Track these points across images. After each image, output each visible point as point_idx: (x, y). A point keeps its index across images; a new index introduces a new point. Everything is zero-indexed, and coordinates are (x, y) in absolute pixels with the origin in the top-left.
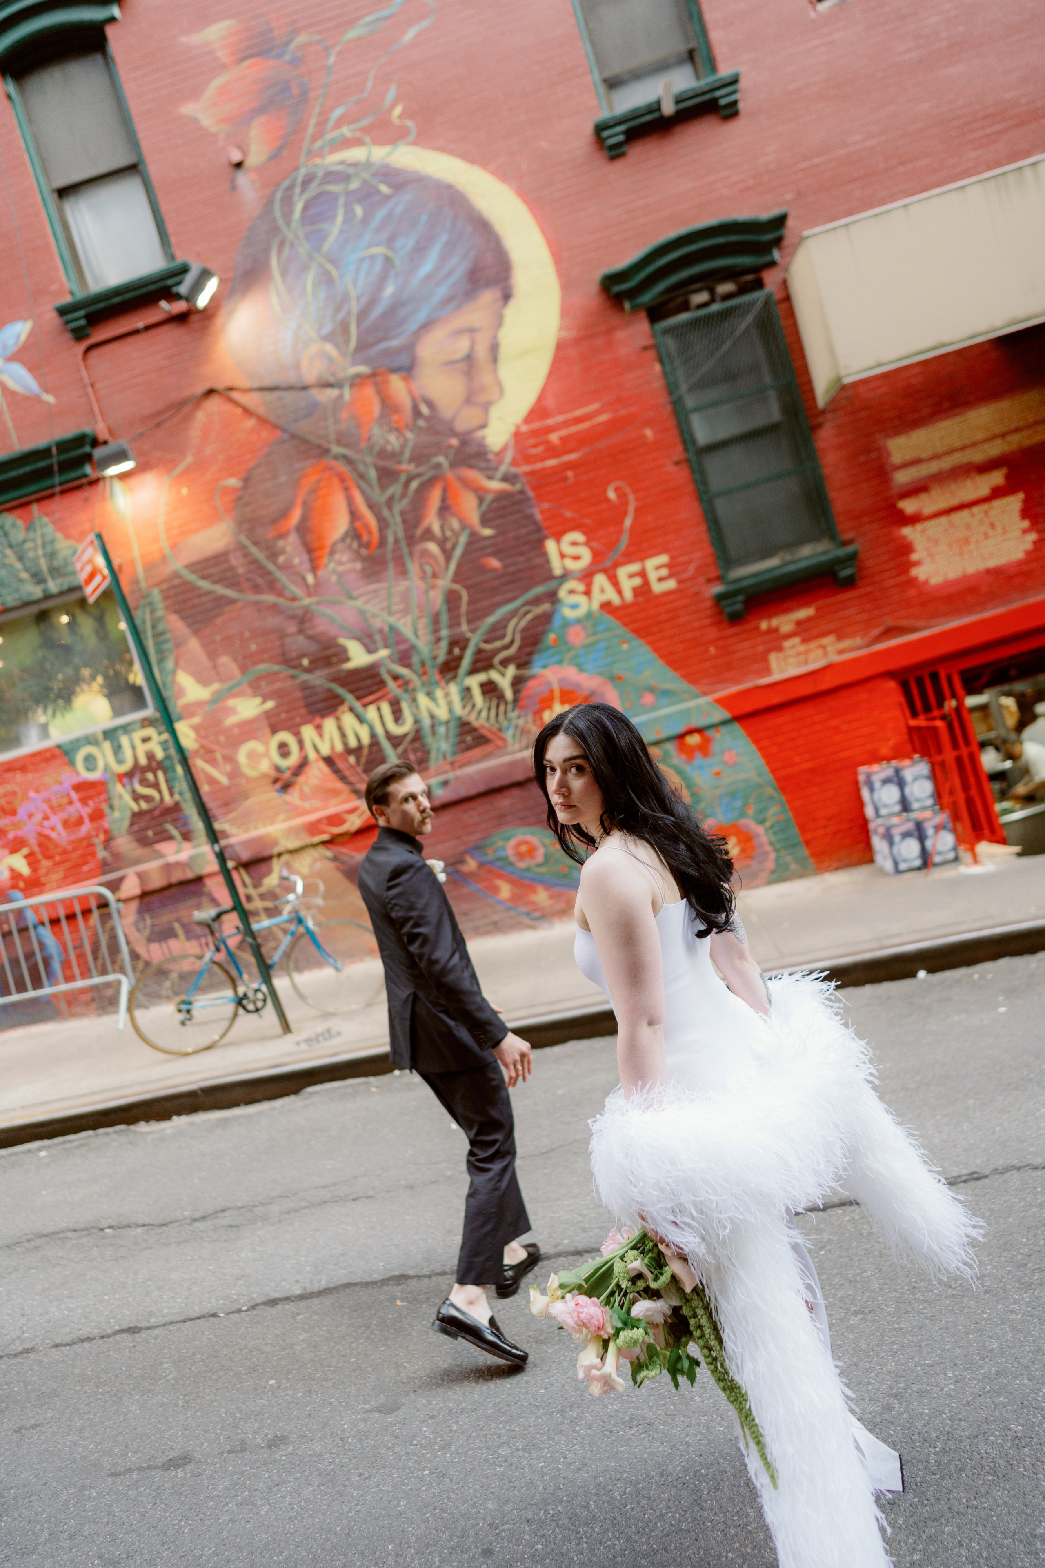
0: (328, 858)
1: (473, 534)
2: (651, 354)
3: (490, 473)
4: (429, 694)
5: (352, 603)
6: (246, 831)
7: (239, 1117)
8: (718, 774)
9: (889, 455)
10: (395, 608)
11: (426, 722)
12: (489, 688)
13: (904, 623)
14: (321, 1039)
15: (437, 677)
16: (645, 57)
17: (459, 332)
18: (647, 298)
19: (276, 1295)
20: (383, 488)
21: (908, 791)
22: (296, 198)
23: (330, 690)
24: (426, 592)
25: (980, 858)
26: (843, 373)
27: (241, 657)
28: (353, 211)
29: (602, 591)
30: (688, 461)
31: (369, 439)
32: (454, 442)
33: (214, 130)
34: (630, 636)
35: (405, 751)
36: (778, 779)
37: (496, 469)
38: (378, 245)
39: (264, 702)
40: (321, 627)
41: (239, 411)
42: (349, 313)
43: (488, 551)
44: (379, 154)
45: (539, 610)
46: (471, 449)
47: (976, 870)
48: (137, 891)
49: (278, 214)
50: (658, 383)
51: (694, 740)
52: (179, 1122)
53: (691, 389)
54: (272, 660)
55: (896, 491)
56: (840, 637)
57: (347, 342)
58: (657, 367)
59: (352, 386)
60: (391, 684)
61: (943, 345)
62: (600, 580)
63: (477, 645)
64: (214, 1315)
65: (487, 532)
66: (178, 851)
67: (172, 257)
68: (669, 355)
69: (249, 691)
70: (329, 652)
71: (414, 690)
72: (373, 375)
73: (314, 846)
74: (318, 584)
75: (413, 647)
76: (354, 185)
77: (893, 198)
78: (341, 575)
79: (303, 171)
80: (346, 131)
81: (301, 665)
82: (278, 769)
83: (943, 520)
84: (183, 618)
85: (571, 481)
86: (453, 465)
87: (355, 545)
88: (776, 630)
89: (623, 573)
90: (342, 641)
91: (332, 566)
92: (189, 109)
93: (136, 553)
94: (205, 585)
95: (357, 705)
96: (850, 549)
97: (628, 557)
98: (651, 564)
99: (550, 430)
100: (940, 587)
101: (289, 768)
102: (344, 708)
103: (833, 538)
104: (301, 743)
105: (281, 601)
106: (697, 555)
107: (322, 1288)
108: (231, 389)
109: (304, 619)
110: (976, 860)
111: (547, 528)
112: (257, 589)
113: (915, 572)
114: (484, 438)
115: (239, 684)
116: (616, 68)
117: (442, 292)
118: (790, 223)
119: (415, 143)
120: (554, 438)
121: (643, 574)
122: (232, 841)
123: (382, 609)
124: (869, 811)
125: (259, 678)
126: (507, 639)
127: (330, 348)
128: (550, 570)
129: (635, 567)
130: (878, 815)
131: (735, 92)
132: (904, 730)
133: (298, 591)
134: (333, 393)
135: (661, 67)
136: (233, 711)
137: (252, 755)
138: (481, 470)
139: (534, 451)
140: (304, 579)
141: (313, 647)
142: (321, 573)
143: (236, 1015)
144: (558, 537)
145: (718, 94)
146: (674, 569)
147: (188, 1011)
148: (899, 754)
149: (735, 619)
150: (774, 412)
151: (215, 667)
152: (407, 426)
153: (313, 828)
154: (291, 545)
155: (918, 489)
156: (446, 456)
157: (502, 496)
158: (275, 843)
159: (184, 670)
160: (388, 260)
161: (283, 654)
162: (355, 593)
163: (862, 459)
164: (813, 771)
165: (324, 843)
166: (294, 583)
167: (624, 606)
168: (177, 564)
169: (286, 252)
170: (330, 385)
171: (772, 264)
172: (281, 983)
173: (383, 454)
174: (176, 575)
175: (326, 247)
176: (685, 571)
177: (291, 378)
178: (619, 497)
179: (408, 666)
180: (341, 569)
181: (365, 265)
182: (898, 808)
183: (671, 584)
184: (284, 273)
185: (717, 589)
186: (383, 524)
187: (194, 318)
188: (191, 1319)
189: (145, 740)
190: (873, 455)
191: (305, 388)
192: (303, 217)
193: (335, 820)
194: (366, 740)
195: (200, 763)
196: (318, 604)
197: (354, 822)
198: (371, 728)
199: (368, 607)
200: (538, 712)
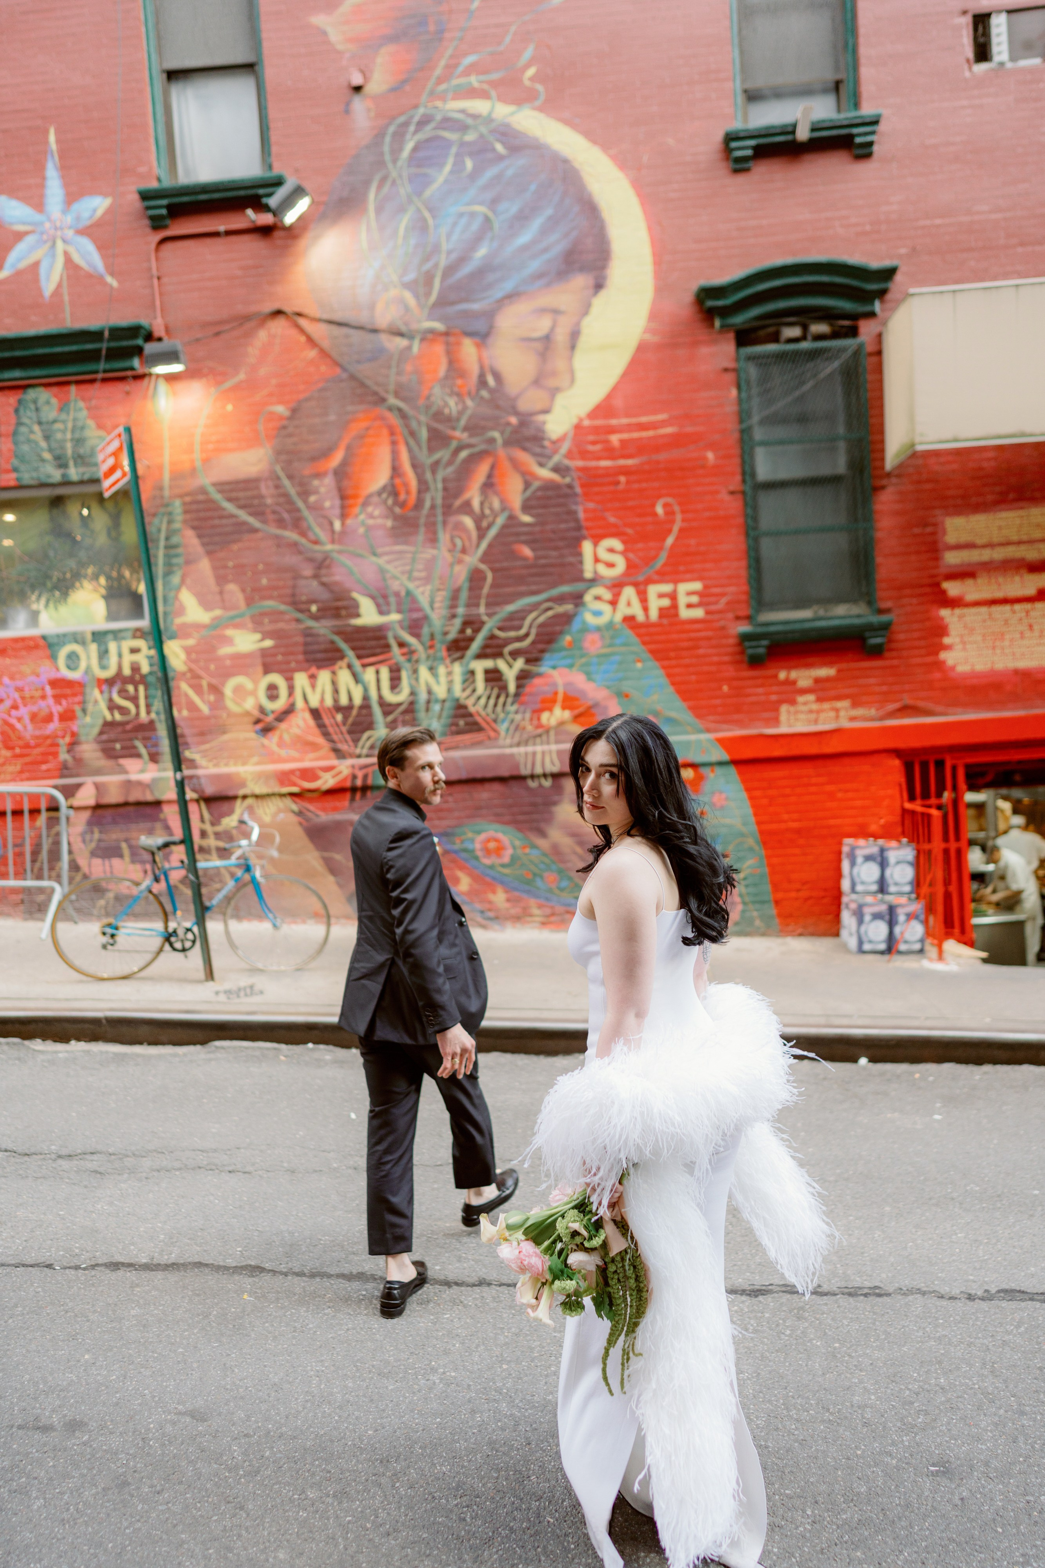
0: (293, 812)
1: (512, 517)
2: (730, 377)
3: (543, 460)
4: (431, 669)
5: (374, 559)
6: (215, 765)
7: (138, 1055)
8: (703, 813)
9: (944, 533)
10: (416, 574)
11: (423, 696)
12: (494, 677)
13: (921, 704)
14: (242, 993)
15: (444, 653)
16: (790, 77)
17: (543, 311)
18: (739, 319)
19: (121, 1259)
20: (431, 450)
21: (888, 872)
22: (408, 136)
23: (332, 642)
24: (452, 565)
25: (945, 955)
26: (918, 439)
27: (249, 589)
28: (463, 162)
29: (629, 604)
30: (743, 493)
31: (428, 398)
32: (514, 420)
33: (340, 47)
34: (646, 655)
35: (394, 721)
36: (761, 832)
37: (549, 457)
38: (481, 203)
39: (262, 640)
40: (337, 576)
41: (303, 339)
42: (436, 266)
43: (523, 538)
44: (502, 111)
45: (560, 609)
46: (528, 432)
47: (939, 967)
48: (92, 802)
49: (386, 148)
50: (731, 408)
51: (687, 774)
52: (76, 1047)
53: (762, 422)
54: (280, 598)
55: (943, 570)
56: (855, 705)
57: (428, 294)
58: (734, 392)
59: (423, 340)
60: (396, 650)
61: (1023, 435)
62: (629, 592)
63: (491, 630)
64: (50, 1266)
65: (527, 519)
66: (142, 771)
67: (270, 167)
68: (748, 383)
69: (250, 625)
70: (340, 604)
71: (417, 661)
72: (447, 334)
73: (282, 795)
74: (343, 533)
75: (426, 618)
76: (470, 137)
77: (1006, 276)
78: (369, 528)
79: (421, 111)
80: (474, 80)
81: (309, 611)
82: (262, 710)
83: (984, 610)
84: (199, 536)
85: (621, 487)
86: (507, 443)
87: (390, 502)
88: (794, 683)
89: (653, 590)
90: (355, 595)
91: (362, 517)
92: (320, 20)
93: (166, 459)
94: (229, 507)
95: (357, 664)
96: (884, 618)
97: (662, 576)
98: (683, 588)
99: (612, 430)
100: (965, 676)
101: (273, 712)
102: (343, 663)
103: (870, 603)
104: (291, 689)
105: (303, 541)
106: (732, 589)
107: (170, 1262)
108: (299, 315)
109: (322, 565)
110: (940, 956)
111: (587, 529)
112: (281, 523)
113: (943, 655)
114: (544, 423)
115: (241, 615)
116: (759, 82)
117: (535, 265)
118: (899, 277)
119: (541, 109)
120: (615, 439)
121: (673, 597)
122: (200, 772)
123: (403, 573)
124: (845, 885)
125: (263, 614)
126: (523, 632)
127: (408, 296)
128: (581, 571)
129: (667, 588)
130: (853, 890)
131: (873, 133)
132: (898, 811)
133: (322, 535)
134: (402, 342)
135: (804, 91)
136: (229, 641)
137: (238, 689)
138: (535, 455)
139: (591, 448)
140: (331, 524)
141: (325, 595)
142: (349, 522)
143: (161, 950)
144: (597, 540)
145: (855, 131)
146: (705, 598)
147: (113, 936)
148: (887, 833)
149: (755, 662)
150: (840, 466)
151: (221, 593)
152: (469, 394)
153: (284, 777)
154: (325, 487)
155: (965, 574)
156: (502, 433)
157: (549, 486)
158: (243, 784)
159: (189, 589)
160: (487, 219)
161: (293, 595)
162: (380, 550)
163: (917, 530)
164: (798, 831)
165: (292, 795)
166: (320, 526)
167: (648, 625)
168: (205, 480)
169: (386, 189)
170: (401, 334)
171: (872, 315)
172: (214, 927)
173: (438, 416)
174: (203, 491)
175: (428, 193)
176: (716, 603)
177: (363, 318)
178: (667, 513)
179: (417, 636)
180: (371, 522)
181: (464, 221)
182: (874, 888)
183: (699, 613)
184: (379, 210)
185: (744, 628)
186: (423, 487)
187: (277, 234)
188: (23, 1265)
189: (134, 651)
190: (929, 529)
191: (375, 331)
192: (411, 158)
193: (308, 774)
194: (358, 701)
195: (184, 687)
196: (340, 552)
197: (327, 781)
198: (366, 690)
199: (389, 567)
200: (538, 712)
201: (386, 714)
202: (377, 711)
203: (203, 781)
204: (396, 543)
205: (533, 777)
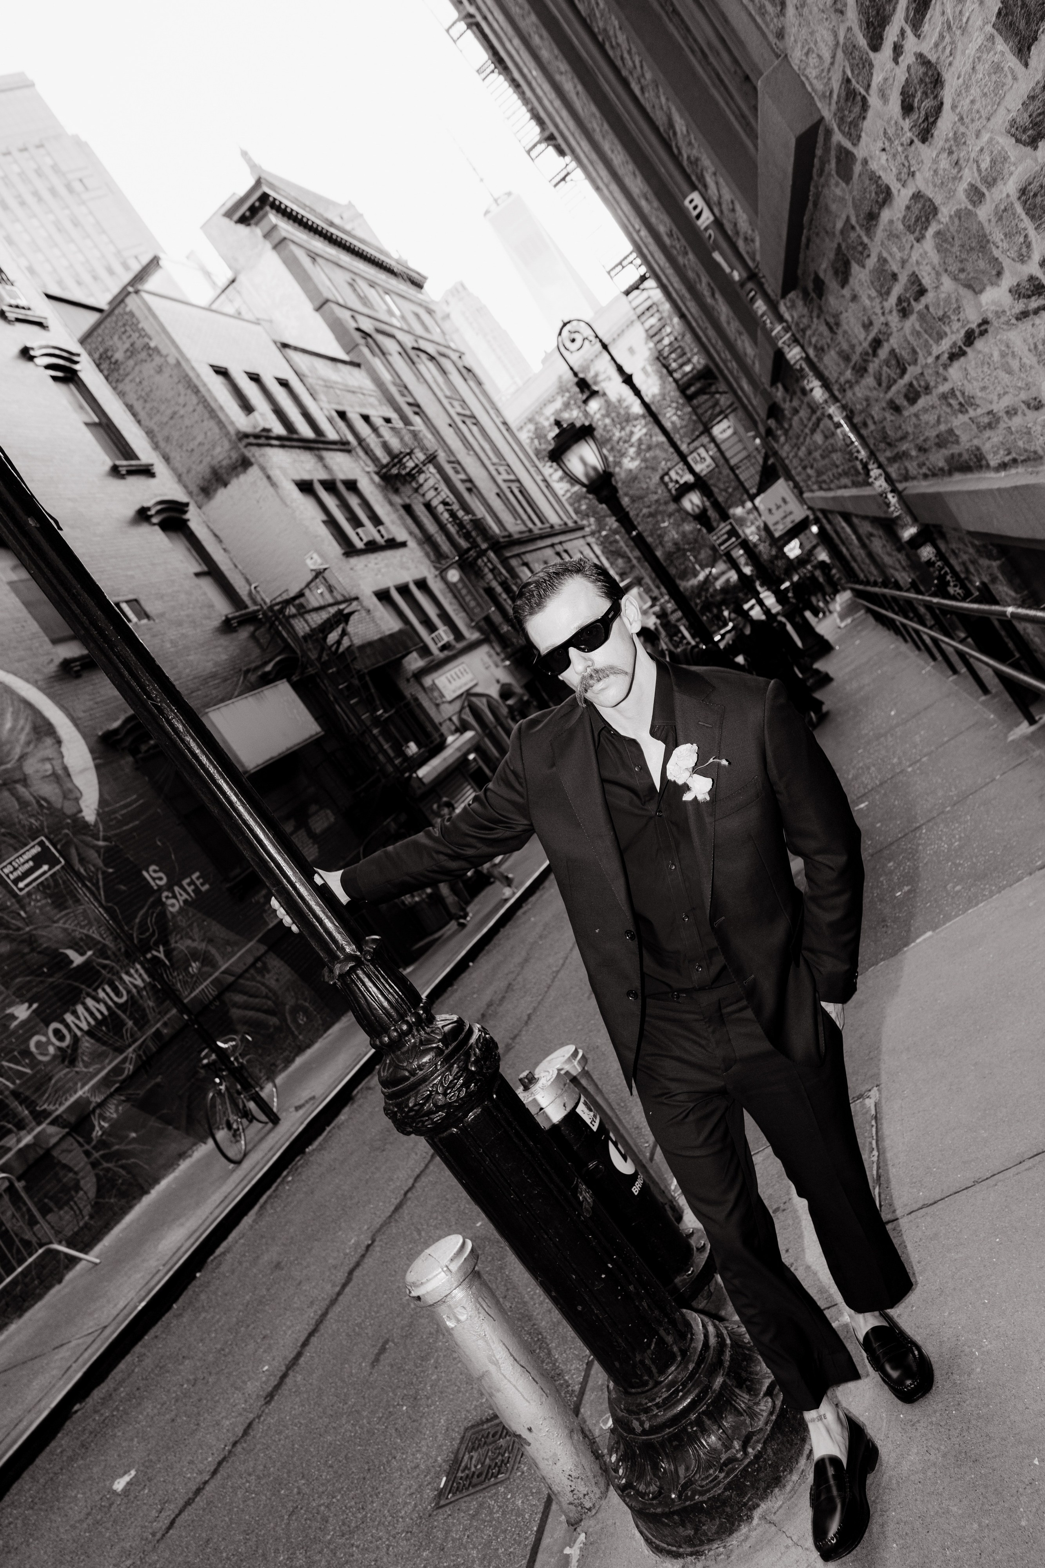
1: (104, 873)
2: (138, 771)
3: (95, 837)
4: (127, 973)
5: (56, 925)
6: (60, 1104)
8: (277, 980)
10: (83, 923)
11: (134, 990)
15: (126, 961)
17: (42, 760)
23: (70, 985)
30: (183, 822)
32: (69, 821)
34: (205, 917)
35: (131, 1013)
37: (97, 834)
39: (30, 1006)
40: (44, 944)
43: (116, 881)
45: (157, 911)
46: (80, 824)
51: (259, 965)
54: (22, 974)
58: (145, 779)
60: (103, 972)
62: (176, 889)
63: (137, 937)
65: (111, 870)
66: (19, 1141)
69: (17, 1000)
70: (57, 960)
71: (118, 972)
73: (111, 1095)
74: (29, 917)
75: (105, 945)
78: (41, 908)
81: (43, 973)
82: (59, 1049)
86: (74, 834)
87: (41, 888)
90: (62, 951)
91: (32, 903)
95: (90, 990)
98: (194, 876)
101: (68, 1047)
102: (84, 995)
104: (67, 1026)
105: (10, 931)
109: (31, 941)
111: (139, 864)
114: (83, 818)
115: (8, 996)
117: (23, 738)
123: (76, 926)
125: (19, 989)
126: (151, 930)
128: (152, 887)
129: (188, 880)
133: (20, 924)
136: (13, 1017)
137: (38, 1044)
138: (92, 835)
140: (19, 915)
141: (45, 959)
142: (28, 909)
149: (240, 900)
152: (39, 813)
153: (106, 1082)
156: (69, 829)
157: (107, 849)
162: (55, 918)
166: (13, 918)
179: (107, 958)
185: (227, 885)
193: (117, 1070)
194: (106, 1012)
195: (5, 1064)
196: (35, 929)
197: (129, 1068)
198: (106, 1004)
199: (67, 926)
200: (186, 969)
201: (124, 1012)
202: (119, 1012)
203: (65, 1116)
204: (61, 911)
205: (211, 1003)
